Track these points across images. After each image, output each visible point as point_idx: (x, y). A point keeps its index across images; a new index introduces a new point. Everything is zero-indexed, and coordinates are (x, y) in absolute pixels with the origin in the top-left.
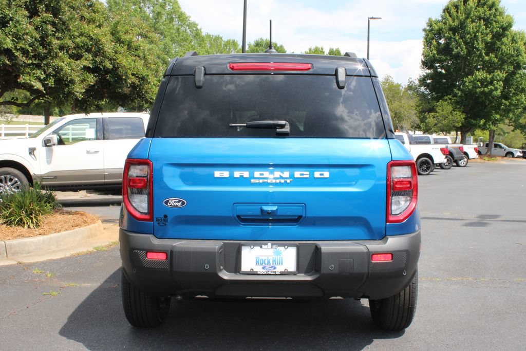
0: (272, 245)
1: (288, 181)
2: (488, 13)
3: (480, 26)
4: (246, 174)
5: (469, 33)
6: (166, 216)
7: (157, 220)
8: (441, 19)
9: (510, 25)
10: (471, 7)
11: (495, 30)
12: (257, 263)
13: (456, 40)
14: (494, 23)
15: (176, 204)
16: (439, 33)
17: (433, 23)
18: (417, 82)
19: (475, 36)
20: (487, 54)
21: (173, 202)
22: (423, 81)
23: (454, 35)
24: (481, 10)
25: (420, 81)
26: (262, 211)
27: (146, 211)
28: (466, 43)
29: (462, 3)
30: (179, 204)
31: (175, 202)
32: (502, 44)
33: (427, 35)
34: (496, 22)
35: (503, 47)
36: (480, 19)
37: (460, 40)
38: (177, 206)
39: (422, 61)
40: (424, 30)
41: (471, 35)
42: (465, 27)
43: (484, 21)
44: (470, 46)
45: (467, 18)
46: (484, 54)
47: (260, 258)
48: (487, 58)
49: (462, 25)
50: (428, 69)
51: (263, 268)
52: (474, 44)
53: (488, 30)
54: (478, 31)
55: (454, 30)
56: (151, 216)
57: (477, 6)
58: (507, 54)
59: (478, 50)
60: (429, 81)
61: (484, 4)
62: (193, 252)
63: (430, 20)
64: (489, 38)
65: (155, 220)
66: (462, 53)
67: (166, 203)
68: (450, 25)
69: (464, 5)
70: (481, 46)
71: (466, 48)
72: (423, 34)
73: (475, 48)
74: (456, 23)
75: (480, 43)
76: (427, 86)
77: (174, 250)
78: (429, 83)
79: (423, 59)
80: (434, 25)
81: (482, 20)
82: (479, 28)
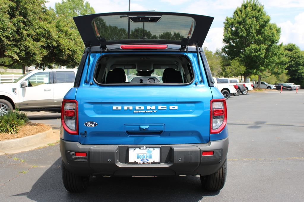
0: (146, 147)
1: (155, 111)
2: (257, 14)
3: (253, 21)
4: (131, 108)
5: (247, 25)
6: (86, 132)
7: (81, 134)
8: (232, 17)
9: (268, 20)
10: (249, 11)
11: (261, 23)
12: (138, 158)
13: (240, 28)
14: (260, 20)
15: (92, 125)
16: (232, 24)
17: (229, 19)
18: (221, 50)
19: (251, 26)
20: (257, 36)
21: (89, 124)
22: (224, 50)
23: (240, 25)
24: (254, 12)
25: (222, 50)
26: (140, 128)
27: (75, 129)
28: (246, 30)
29: (244, 9)
30: (93, 125)
31: (91, 124)
32: (265, 30)
33: (226, 26)
34: (261, 19)
35: (265, 32)
36: (253, 17)
37: (243, 28)
38: (92, 126)
39: (223, 40)
40: (224, 23)
41: (249, 26)
42: (246, 21)
43: (256, 18)
44: (248, 31)
45: (246, 17)
46: (255, 36)
47: (140, 155)
48: (257, 38)
49: (244, 20)
50: (226, 43)
51: (141, 160)
52: (250, 30)
53: (258, 23)
54: (252, 24)
55: (240, 23)
56: (77, 132)
57: (252, 10)
58: (267, 36)
59: (252, 33)
60: (227, 50)
61: (255, 10)
62: (101, 152)
63: (227, 17)
64: (258, 27)
65: (79, 134)
66: (244, 35)
67: (86, 124)
68: (238, 21)
69: (245, 9)
70: (254, 31)
71: (246, 33)
72: (224, 25)
73: (251, 32)
74: (241, 19)
75: (253, 30)
76: (226, 52)
77: (90, 151)
78: (227, 51)
79: (224, 38)
80: (229, 20)
81: (254, 18)
82: (253, 22)
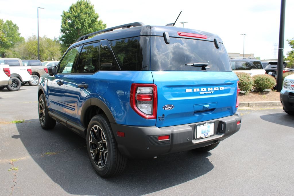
0: (207, 123)
1: (212, 92)
2: (89, 11)
3: (86, 16)
4: (198, 90)
5: (82, 19)
6: (163, 115)
7: (159, 118)
8: (68, 11)
9: (98, 17)
10: (83, 8)
11: (92, 19)
12: (202, 133)
13: (77, 22)
14: (92, 16)
15: (170, 108)
16: (69, 17)
17: (65, 13)
18: (58, 39)
19: (85, 20)
20: (89, 28)
21: (168, 107)
22: (61, 39)
23: (76, 19)
24: (87, 10)
25: (60, 38)
26: (204, 107)
27: (151, 114)
28: (81, 23)
29: (79, 6)
30: (171, 108)
31: (169, 107)
32: (95, 24)
33: (63, 18)
34: (92, 15)
35: (96, 26)
36: (86, 13)
37: (79, 22)
38: (170, 109)
39: (61, 30)
40: (62, 16)
41: (83, 20)
42: (80, 16)
43: (88, 14)
44: (83, 24)
45: (81, 12)
46: (88, 28)
47: (203, 130)
48: (89, 30)
49: (79, 15)
50: (64, 33)
51: (204, 135)
52: (84, 24)
53: (90, 18)
54: (86, 18)
55: (75, 17)
56: (155, 116)
57: (85, 8)
58: (97, 29)
59: (86, 26)
60: (63, 39)
61: (87, 8)
63: (64, 11)
64: (90, 22)
65: (157, 117)
66: (79, 27)
67: (164, 108)
68: (74, 15)
69: (80, 6)
70: (87, 25)
71: (81, 25)
72: (61, 18)
73: (84, 25)
74: (77, 14)
75: (86, 23)
76: (63, 40)
77: (174, 133)
78: (64, 39)
79: (61, 29)
80: (66, 14)
81: (87, 14)
82: (86, 17)
